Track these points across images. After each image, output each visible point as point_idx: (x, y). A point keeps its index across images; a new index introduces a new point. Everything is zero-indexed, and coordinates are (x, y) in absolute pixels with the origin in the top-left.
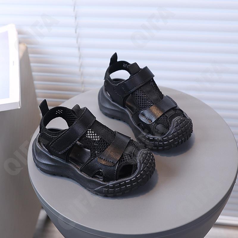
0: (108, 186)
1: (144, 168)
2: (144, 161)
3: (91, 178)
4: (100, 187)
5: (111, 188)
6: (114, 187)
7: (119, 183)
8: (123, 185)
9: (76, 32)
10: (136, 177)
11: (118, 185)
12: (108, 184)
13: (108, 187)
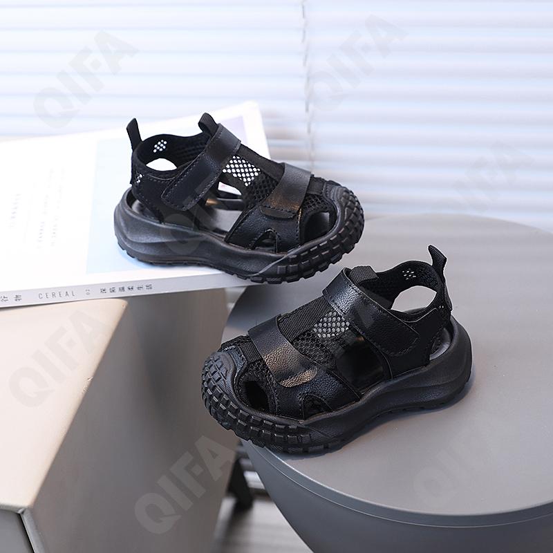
0: (287, 259)
1: (349, 217)
2: (347, 203)
3: (250, 251)
4: (271, 265)
5: (293, 261)
6: (299, 258)
7: (308, 250)
8: (315, 252)
9: (307, 110)
10: (337, 233)
11: (307, 253)
12: (285, 256)
13: (286, 261)
